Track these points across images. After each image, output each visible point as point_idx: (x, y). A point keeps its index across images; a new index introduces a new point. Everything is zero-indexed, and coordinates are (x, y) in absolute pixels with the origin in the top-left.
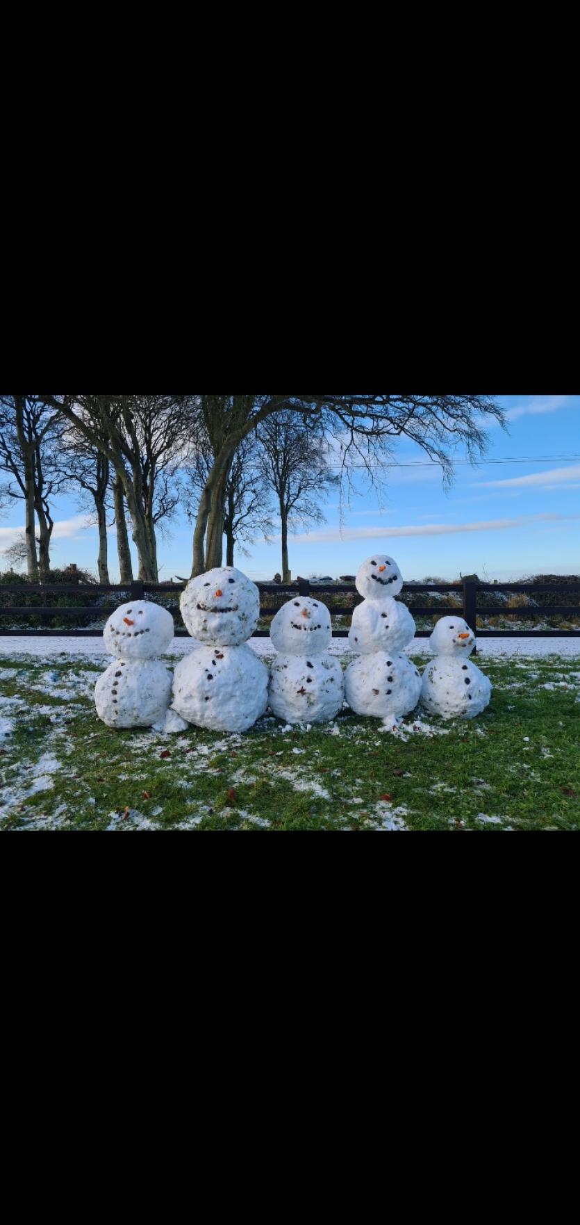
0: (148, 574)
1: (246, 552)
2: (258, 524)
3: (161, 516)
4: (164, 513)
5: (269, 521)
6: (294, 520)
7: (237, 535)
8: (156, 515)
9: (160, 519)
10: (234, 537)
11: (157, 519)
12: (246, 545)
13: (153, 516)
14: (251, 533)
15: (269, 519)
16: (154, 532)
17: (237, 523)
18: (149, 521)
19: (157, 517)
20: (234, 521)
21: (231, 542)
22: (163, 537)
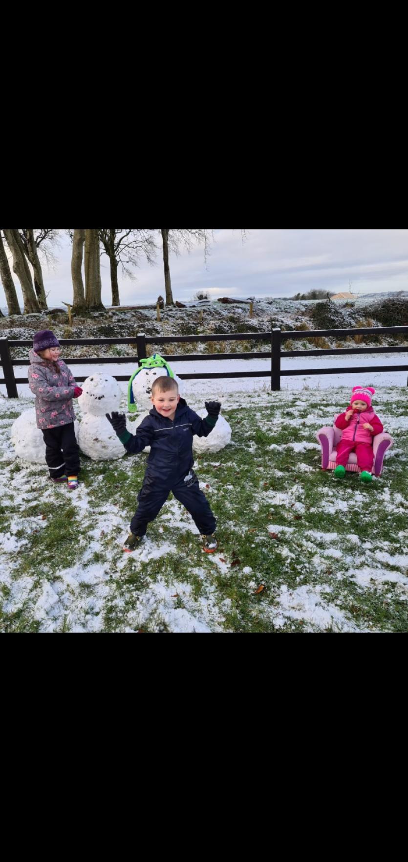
0: (33, 306)
1: (130, 273)
2: (140, 244)
3: (43, 238)
4: (45, 235)
5: (150, 240)
6: (175, 238)
7: (121, 257)
8: (38, 237)
9: (42, 242)
10: (117, 258)
11: (40, 241)
12: (129, 266)
13: (35, 240)
14: (134, 254)
15: (151, 237)
16: (37, 257)
17: (119, 244)
18: (31, 245)
19: (39, 239)
20: (116, 241)
21: (114, 264)
22: (48, 261)
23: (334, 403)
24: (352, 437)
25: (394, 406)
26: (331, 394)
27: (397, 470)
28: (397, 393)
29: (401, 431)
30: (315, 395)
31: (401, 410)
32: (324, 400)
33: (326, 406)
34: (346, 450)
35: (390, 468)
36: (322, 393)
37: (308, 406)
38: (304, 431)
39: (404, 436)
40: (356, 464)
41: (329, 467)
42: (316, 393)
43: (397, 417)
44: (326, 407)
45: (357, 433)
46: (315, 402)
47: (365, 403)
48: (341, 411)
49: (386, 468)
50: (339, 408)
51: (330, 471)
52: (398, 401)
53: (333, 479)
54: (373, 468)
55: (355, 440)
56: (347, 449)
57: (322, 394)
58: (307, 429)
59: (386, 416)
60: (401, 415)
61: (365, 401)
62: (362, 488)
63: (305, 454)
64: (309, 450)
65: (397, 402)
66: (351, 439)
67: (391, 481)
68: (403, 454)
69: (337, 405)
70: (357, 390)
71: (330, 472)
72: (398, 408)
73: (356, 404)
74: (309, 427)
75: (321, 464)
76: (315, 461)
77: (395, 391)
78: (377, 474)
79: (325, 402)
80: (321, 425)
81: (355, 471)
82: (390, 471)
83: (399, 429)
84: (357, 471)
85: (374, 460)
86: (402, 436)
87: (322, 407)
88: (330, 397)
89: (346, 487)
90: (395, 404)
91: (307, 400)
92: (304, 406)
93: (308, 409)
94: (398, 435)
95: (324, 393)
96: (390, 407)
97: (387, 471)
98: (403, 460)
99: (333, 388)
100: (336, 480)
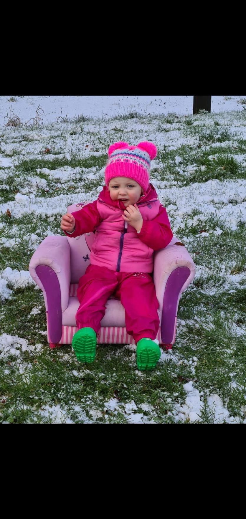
23: (68, 157)
24: (116, 263)
25: (178, 159)
26: (61, 136)
27: (205, 326)
28: (179, 129)
29: (200, 221)
30: (32, 140)
31: (191, 169)
32: (48, 152)
33: (54, 165)
34: (98, 294)
35: (191, 322)
36: (46, 134)
37: (16, 167)
38: (9, 237)
39: (205, 231)
40: (123, 327)
41: (64, 340)
42: (33, 134)
43: (186, 185)
44: (53, 168)
45: (126, 254)
46: (31, 157)
47: (133, 182)
48: (84, 176)
49: (183, 323)
50: (78, 169)
51: (66, 348)
52: (183, 148)
53: (75, 373)
54: (159, 333)
55: (122, 270)
56: (102, 289)
57: (44, 136)
58: (15, 229)
59: (168, 184)
60: (193, 179)
61: (133, 178)
62: (140, 387)
63: (11, 303)
64: (20, 291)
65: (183, 150)
66: (112, 265)
67: (195, 359)
68: (209, 279)
69: (73, 163)
70: (116, 152)
71: (67, 352)
72: (185, 163)
73: (116, 187)
74: (19, 222)
75: (45, 329)
76: (34, 320)
77: (175, 125)
78: (165, 346)
79: (51, 157)
80: (44, 216)
81: (120, 342)
82: (190, 330)
83: (196, 218)
84: (124, 342)
85: (160, 313)
86: (201, 232)
87: (46, 171)
88: (60, 143)
89: (104, 392)
90: (180, 155)
91: (15, 153)
92: (9, 168)
93: (18, 176)
94: (194, 231)
95: (49, 135)
96: (171, 162)
97: (185, 330)
98: (212, 294)
99: (66, 121)
100: (82, 375)
